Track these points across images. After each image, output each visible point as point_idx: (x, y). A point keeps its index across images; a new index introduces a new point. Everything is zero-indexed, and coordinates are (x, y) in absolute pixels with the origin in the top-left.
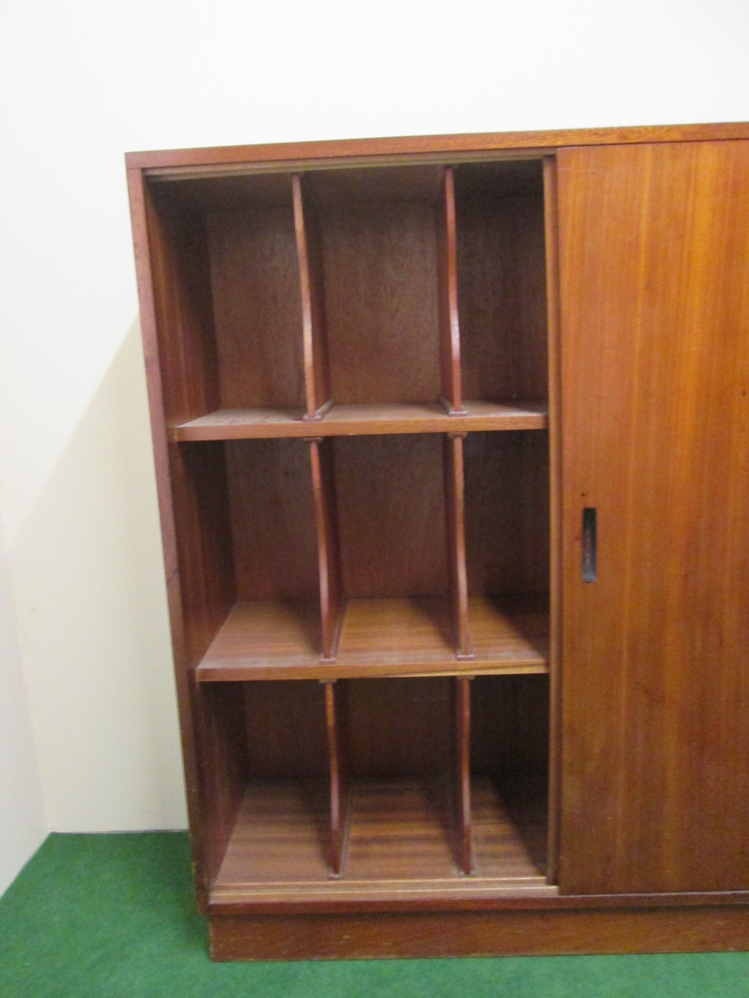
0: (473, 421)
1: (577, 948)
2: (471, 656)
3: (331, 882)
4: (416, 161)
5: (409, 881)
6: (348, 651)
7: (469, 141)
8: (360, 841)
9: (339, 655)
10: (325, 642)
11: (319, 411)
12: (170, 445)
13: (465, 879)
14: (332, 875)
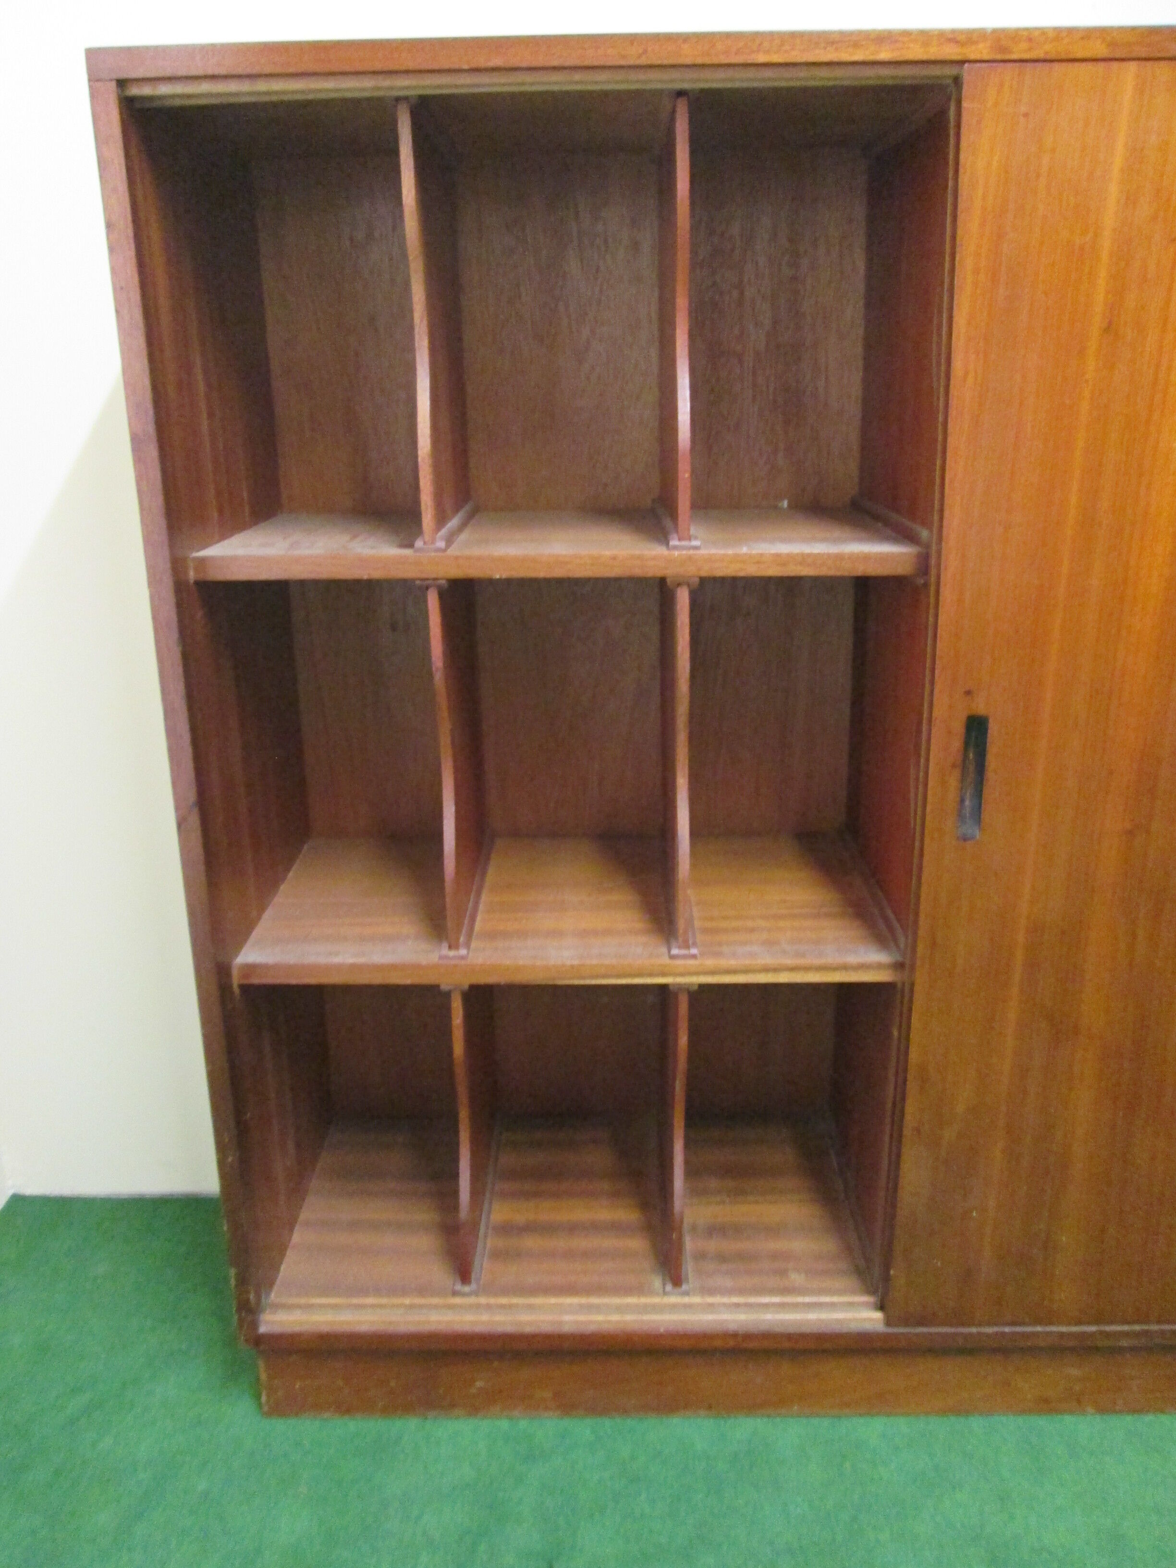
0: (710, 559)
1: (847, 1405)
2: (694, 951)
3: (457, 1300)
4: (622, 82)
5: (583, 1300)
6: (491, 936)
7: (719, 46)
8: (506, 1229)
9: (474, 944)
10: (450, 924)
11: (444, 532)
12: (180, 587)
13: (673, 1299)
14: (459, 1287)
